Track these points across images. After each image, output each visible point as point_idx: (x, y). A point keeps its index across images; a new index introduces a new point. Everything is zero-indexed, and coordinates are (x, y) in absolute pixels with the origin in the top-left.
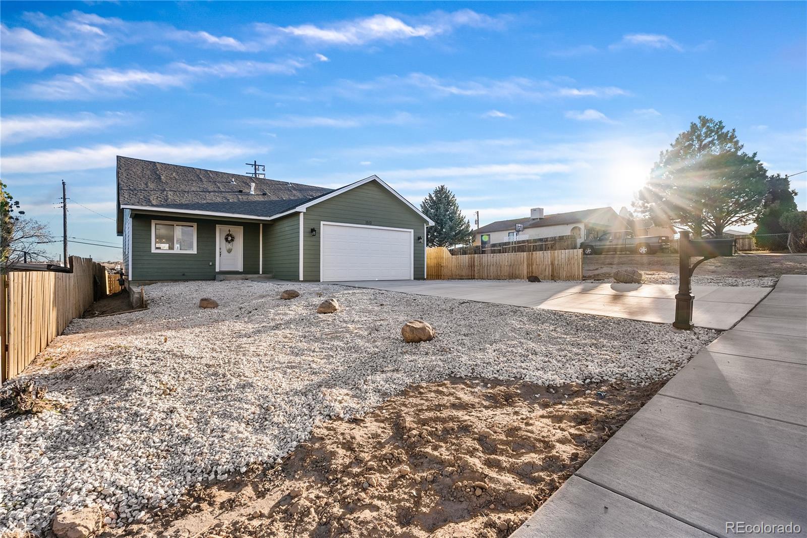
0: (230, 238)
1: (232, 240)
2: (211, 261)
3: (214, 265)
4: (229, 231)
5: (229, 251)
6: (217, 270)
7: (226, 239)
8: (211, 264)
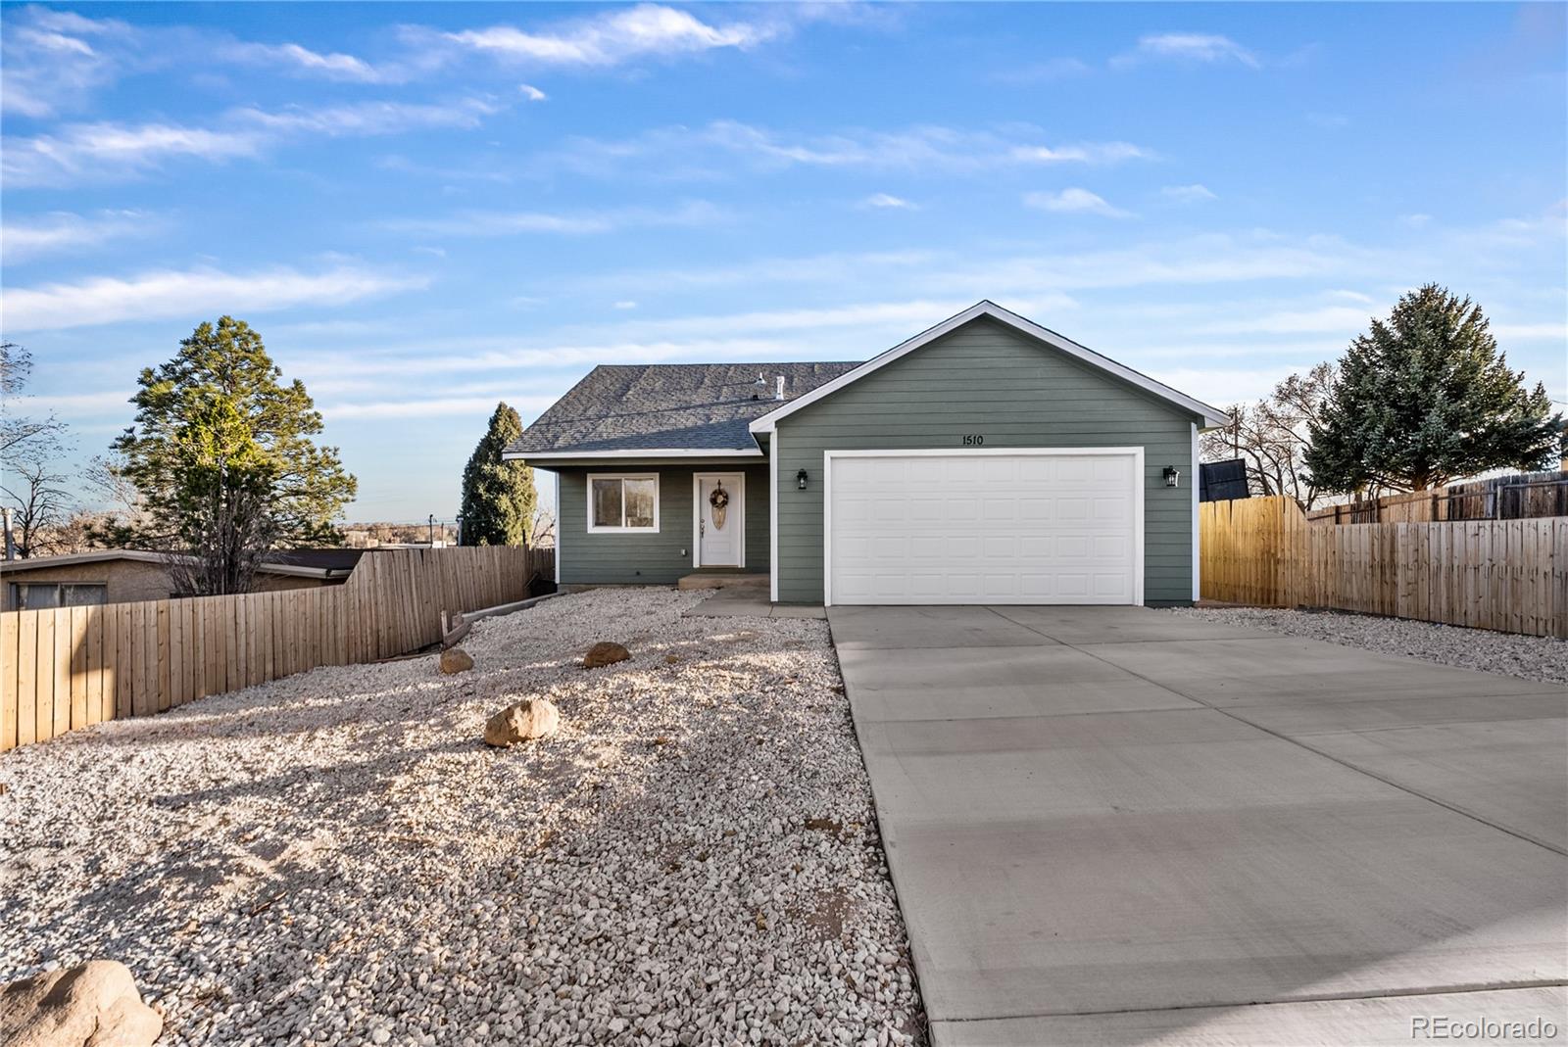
0: (720, 499)
1: (725, 503)
2: (682, 547)
3: (689, 554)
4: (719, 483)
5: (719, 525)
6: (696, 565)
7: (714, 501)
8: (683, 552)
